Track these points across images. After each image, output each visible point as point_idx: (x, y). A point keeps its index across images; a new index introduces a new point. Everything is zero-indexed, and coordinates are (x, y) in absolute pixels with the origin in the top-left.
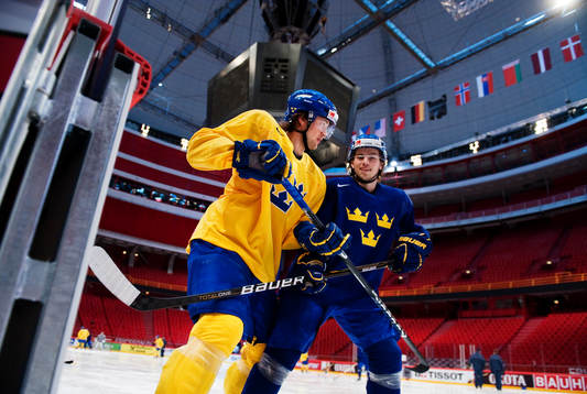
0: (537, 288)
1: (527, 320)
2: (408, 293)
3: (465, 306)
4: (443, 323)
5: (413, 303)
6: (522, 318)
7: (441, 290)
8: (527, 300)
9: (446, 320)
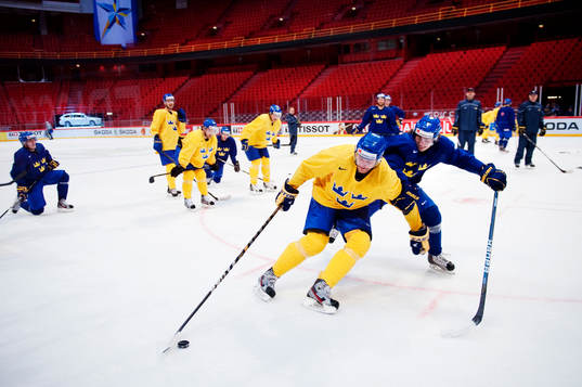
0: (420, 26)
1: (405, 61)
2: (288, 39)
3: (347, 50)
4: (323, 70)
5: (293, 49)
6: (401, 59)
7: (322, 33)
8: (408, 40)
9: (327, 67)
